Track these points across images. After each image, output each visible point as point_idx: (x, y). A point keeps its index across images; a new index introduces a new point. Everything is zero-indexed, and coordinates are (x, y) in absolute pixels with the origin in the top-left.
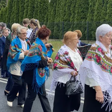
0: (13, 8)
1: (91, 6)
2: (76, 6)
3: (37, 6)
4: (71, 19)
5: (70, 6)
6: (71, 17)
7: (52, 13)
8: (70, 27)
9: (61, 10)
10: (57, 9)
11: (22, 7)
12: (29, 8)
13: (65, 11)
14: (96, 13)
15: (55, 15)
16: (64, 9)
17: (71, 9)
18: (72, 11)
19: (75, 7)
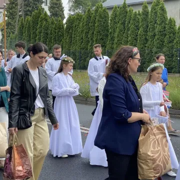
0: (24, 34)
1: (111, 33)
2: (95, 33)
3: (51, 32)
4: (89, 47)
5: (88, 33)
6: (89, 44)
7: (67, 41)
8: (88, 56)
9: (78, 38)
10: (73, 36)
11: (33, 33)
12: (42, 34)
13: (82, 38)
14: (116, 40)
15: (71, 42)
16: (81, 36)
17: (89, 36)
18: (90, 39)
19: (93, 33)
